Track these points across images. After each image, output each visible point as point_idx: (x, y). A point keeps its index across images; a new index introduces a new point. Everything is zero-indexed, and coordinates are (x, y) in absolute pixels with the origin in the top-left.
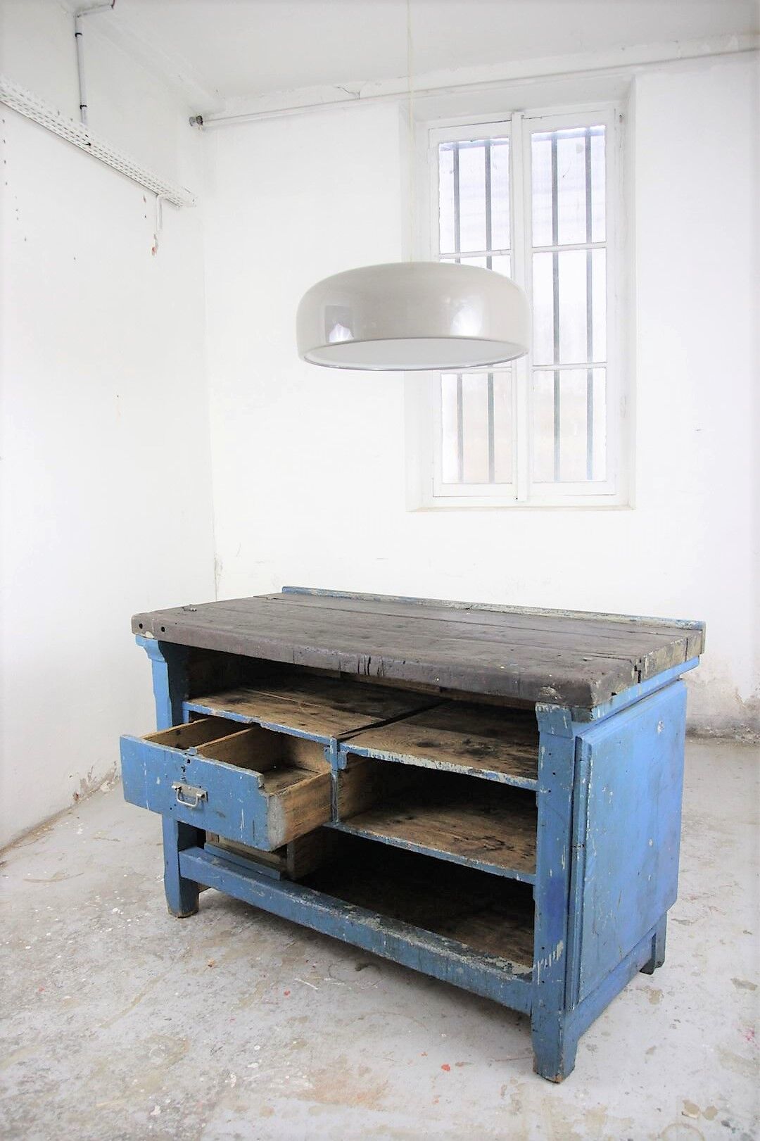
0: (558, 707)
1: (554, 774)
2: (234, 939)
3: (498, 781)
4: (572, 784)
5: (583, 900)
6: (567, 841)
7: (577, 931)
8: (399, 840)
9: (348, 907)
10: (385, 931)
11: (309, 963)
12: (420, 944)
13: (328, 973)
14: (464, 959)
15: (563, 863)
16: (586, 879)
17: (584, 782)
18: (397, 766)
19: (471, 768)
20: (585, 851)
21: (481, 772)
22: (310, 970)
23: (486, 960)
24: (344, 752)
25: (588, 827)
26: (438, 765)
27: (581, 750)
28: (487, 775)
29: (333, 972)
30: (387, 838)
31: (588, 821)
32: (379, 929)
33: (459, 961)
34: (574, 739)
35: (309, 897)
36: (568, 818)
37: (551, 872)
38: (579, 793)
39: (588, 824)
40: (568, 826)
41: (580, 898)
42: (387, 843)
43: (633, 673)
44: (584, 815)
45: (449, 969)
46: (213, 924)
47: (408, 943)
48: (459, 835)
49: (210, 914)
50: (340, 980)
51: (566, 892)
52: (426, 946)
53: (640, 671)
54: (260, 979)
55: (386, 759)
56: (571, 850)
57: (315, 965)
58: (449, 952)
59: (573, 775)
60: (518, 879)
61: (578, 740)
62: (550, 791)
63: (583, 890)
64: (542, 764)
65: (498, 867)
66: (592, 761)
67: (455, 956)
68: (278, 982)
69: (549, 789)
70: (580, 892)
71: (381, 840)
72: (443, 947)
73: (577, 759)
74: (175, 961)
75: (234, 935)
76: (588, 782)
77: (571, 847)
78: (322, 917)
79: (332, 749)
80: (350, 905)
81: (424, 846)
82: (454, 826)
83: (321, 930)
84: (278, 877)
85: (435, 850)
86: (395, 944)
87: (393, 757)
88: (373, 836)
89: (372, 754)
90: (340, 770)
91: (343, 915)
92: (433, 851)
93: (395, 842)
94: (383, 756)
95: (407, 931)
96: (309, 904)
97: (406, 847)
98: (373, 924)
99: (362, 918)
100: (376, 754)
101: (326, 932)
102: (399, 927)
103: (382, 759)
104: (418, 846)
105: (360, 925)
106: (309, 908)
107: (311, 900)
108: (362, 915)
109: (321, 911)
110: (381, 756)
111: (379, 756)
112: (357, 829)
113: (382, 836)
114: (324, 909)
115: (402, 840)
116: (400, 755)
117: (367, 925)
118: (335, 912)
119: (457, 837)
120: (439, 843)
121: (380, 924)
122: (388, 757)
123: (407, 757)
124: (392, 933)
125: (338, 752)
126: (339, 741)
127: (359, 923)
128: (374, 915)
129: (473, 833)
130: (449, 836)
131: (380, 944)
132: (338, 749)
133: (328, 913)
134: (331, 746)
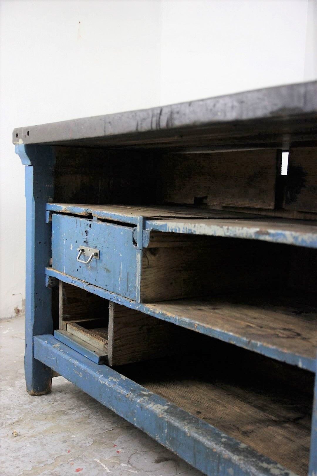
2: (65, 417)
3: (284, 242)
8: (187, 320)
9: (145, 393)
10: (168, 418)
11: (116, 449)
12: (196, 435)
13: (128, 459)
14: (235, 458)
19: (258, 229)
21: (268, 234)
22: (114, 453)
23: (261, 464)
24: (148, 230)
26: (226, 230)
28: (273, 235)
29: (133, 460)
30: (177, 318)
32: (163, 416)
33: (230, 460)
35: (115, 380)
42: (177, 324)
45: (220, 468)
46: (55, 403)
47: (185, 433)
49: (58, 396)
50: (135, 468)
52: (201, 439)
54: (64, 453)
55: (181, 232)
57: (120, 450)
58: (222, 448)
60: (300, 365)
65: (280, 350)
67: (227, 454)
68: (77, 458)
71: (172, 321)
72: (218, 442)
74: (4, 426)
75: (66, 415)
78: (120, 399)
79: (139, 228)
80: (147, 391)
81: (209, 326)
82: (255, 318)
83: (118, 413)
84: (97, 361)
85: (218, 330)
86: (175, 432)
87: (186, 228)
88: (166, 316)
89: (170, 228)
90: (144, 248)
91: (136, 398)
92: (216, 331)
93: (184, 322)
94: (179, 228)
95: (189, 421)
96: (112, 385)
97: (193, 327)
98: (160, 410)
99: (152, 403)
100: (174, 227)
101: (122, 416)
102: (183, 416)
103: (178, 232)
104: (204, 326)
105: (148, 409)
106: (111, 389)
107: (115, 382)
108: (154, 401)
109: (119, 393)
110: (178, 229)
111: (176, 230)
112: (154, 310)
113: (174, 316)
114: (123, 391)
115: (191, 320)
116: (193, 225)
117: (153, 410)
118: (130, 395)
119: (251, 325)
120: (226, 326)
121: (166, 411)
122: (182, 228)
123: (199, 226)
124: (173, 421)
125: (144, 230)
126: (146, 219)
127: (147, 407)
128: (165, 403)
129: (271, 325)
130: (243, 324)
131: (163, 432)
132: (144, 227)
133: (124, 395)
134: (138, 224)
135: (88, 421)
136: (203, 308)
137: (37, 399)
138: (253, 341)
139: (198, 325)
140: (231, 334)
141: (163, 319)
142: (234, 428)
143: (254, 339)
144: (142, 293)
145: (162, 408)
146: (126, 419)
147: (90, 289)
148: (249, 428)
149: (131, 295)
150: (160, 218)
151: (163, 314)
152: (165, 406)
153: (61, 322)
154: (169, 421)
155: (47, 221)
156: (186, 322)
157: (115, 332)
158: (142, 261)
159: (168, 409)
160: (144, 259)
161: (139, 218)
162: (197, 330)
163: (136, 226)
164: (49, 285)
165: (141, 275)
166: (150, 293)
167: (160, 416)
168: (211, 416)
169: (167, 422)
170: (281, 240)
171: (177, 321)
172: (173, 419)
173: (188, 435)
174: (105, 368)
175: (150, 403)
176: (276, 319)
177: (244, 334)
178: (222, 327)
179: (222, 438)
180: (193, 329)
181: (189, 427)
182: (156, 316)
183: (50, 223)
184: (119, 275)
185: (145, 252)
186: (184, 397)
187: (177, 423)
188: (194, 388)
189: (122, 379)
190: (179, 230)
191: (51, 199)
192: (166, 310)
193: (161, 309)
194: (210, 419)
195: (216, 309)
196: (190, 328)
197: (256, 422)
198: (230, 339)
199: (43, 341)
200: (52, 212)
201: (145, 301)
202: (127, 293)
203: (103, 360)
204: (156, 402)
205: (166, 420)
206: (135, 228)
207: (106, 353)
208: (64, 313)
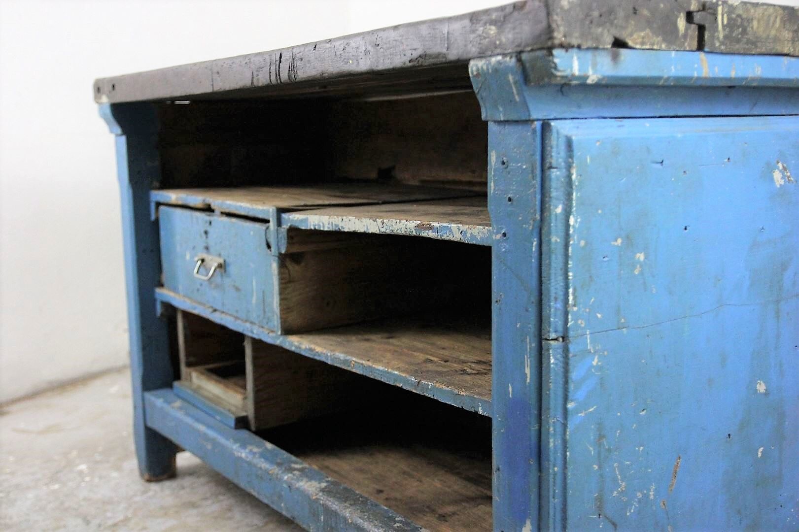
0: (499, 58)
1: (510, 200)
3: (451, 238)
4: (538, 217)
5: (565, 442)
6: (532, 327)
7: (554, 503)
8: (342, 356)
10: (324, 499)
12: (360, 521)
15: (528, 371)
16: (570, 406)
17: (559, 210)
18: (337, 235)
19: (419, 222)
20: (566, 350)
21: (431, 228)
24: (285, 226)
25: (570, 302)
26: (380, 225)
27: (552, 147)
28: (437, 230)
30: (329, 354)
31: (571, 290)
32: (318, 497)
34: (537, 125)
35: (255, 450)
36: (534, 282)
37: (510, 389)
38: (549, 234)
39: (571, 298)
40: (534, 298)
41: (559, 442)
42: (329, 362)
43: (681, 23)
44: (561, 278)
47: (345, 519)
48: (434, 356)
51: (534, 428)
53: (701, 29)
55: (326, 229)
56: (540, 348)
59: (538, 197)
60: (481, 412)
61: (546, 126)
62: (504, 235)
63: (565, 426)
64: (492, 184)
66: (574, 172)
69: (503, 232)
70: (559, 429)
71: (323, 359)
72: (389, 529)
73: (545, 167)
76: (567, 213)
77: (541, 338)
78: (262, 478)
79: (272, 225)
80: (301, 464)
81: (370, 364)
82: (443, 349)
83: (262, 498)
84: (232, 423)
85: (381, 368)
86: (333, 519)
87: (332, 223)
88: (314, 352)
89: (312, 224)
90: (280, 254)
91: (282, 475)
92: (379, 370)
93: (337, 360)
94: (323, 223)
95: (352, 503)
96: (250, 458)
97: (349, 366)
98: (314, 489)
99: (305, 480)
100: (316, 223)
101: (266, 501)
102: (346, 496)
103: (322, 229)
104: (362, 364)
105: (297, 489)
106: (249, 463)
107: (255, 454)
108: (307, 476)
109: (261, 468)
110: (321, 224)
111: (319, 225)
112: (300, 344)
113: (325, 351)
114: (264, 465)
115: (347, 356)
116: (340, 218)
117: (304, 489)
118: (275, 470)
119: (433, 358)
120: (395, 363)
121: (323, 490)
122: (327, 223)
123: (348, 220)
124: (330, 503)
125: (279, 228)
126: (281, 211)
127: (297, 485)
128: (324, 479)
129: (462, 357)
130: (421, 357)
131: (319, 520)
132: (279, 223)
133: (267, 471)
134: (271, 220)
135: (229, 514)
136: (373, 337)
137: (155, 487)
138: (423, 382)
139: (355, 362)
140: (396, 373)
141: (311, 356)
142: (427, 510)
143: (426, 379)
144: (283, 321)
145: (318, 485)
146: (272, 506)
147: (217, 318)
148: (450, 509)
149: (269, 324)
150: (304, 208)
151: (311, 350)
152: (323, 482)
153: (184, 369)
154: (326, 504)
155: (153, 218)
156: (340, 360)
157: (256, 380)
158: (280, 273)
159: (326, 487)
160: (282, 270)
161: (271, 210)
162: (354, 370)
163: (267, 221)
164: (162, 315)
165: (281, 294)
166: (295, 319)
167: (314, 498)
168: (398, 495)
169: (323, 505)
170: (446, 237)
171: (329, 358)
172: (330, 501)
173: (350, 521)
174: (244, 434)
175: (302, 480)
176: (474, 347)
177: (415, 373)
178: (388, 364)
179: (395, 522)
180: (349, 369)
181: (350, 511)
182: (303, 353)
183: (157, 221)
184: (252, 296)
185: (283, 259)
186: (361, 471)
187: (335, 505)
188: (380, 457)
189: (266, 448)
190: (324, 227)
191: (156, 184)
192: (316, 344)
193: (310, 342)
194: (396, 499)
195: (391, 337)
196: (345, 368)
197: (462, 501)
198: (395, 380)
199: (157, 400)
200: (158, 204)
201: (288, 331)
202: (265, 321)
203: (242, 423)
204: (310, 478)
205: (321, 502)
206: (267, 224)
207: (246, 411)
208: (188, 355)
